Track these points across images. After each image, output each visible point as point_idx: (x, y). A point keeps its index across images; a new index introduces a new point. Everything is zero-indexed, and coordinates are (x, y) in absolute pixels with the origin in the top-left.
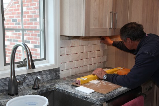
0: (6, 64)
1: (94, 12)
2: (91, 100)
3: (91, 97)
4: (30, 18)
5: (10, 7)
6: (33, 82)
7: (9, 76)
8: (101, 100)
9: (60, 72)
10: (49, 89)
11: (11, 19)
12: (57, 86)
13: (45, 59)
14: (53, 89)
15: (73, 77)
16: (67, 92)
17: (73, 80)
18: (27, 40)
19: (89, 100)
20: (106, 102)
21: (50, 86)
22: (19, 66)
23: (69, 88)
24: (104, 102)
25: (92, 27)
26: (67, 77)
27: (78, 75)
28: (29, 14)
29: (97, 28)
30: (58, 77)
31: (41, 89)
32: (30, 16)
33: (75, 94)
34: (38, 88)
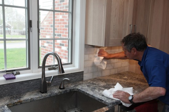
0: (39, 67)
1: (114, 26)
2: (105, 102)
3: (105, 100)
4: (64, 25)
5: (50, 15)
6: (60, 83)
7: (41, 77)
8: (113, 103)
9: (84, 75)
10: (73, 89)
11: (50, 25)
12: (79, 87)
13: (71, 63)
14: (76, 90)
15: (95, 79)
16: (87, 93)
17: (94, 82)
18: (62, 43)
19: (103, 102)
20: (118, 105)
21: (74, 87)
22: (49, 69)
23: (89, 90)
24: (116, 105)
25: (111, 38)
26: (90, 80)
27: (100, 78)
28: (64, 21)
29: (117, 39)
30: (82, 80)
31: (66, 89)
32: (65, 23)
33: (93, 96)
34: (64, 88)
